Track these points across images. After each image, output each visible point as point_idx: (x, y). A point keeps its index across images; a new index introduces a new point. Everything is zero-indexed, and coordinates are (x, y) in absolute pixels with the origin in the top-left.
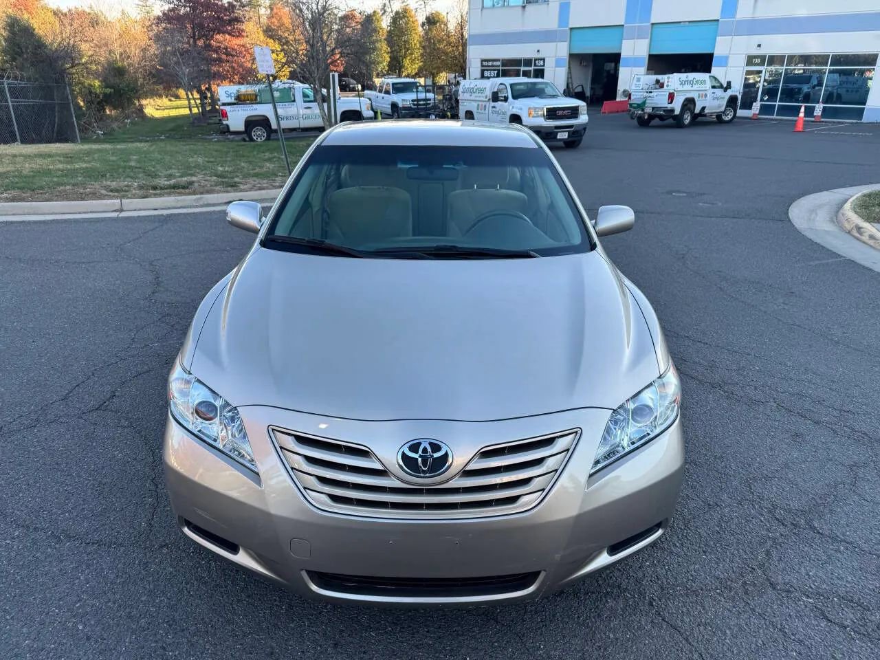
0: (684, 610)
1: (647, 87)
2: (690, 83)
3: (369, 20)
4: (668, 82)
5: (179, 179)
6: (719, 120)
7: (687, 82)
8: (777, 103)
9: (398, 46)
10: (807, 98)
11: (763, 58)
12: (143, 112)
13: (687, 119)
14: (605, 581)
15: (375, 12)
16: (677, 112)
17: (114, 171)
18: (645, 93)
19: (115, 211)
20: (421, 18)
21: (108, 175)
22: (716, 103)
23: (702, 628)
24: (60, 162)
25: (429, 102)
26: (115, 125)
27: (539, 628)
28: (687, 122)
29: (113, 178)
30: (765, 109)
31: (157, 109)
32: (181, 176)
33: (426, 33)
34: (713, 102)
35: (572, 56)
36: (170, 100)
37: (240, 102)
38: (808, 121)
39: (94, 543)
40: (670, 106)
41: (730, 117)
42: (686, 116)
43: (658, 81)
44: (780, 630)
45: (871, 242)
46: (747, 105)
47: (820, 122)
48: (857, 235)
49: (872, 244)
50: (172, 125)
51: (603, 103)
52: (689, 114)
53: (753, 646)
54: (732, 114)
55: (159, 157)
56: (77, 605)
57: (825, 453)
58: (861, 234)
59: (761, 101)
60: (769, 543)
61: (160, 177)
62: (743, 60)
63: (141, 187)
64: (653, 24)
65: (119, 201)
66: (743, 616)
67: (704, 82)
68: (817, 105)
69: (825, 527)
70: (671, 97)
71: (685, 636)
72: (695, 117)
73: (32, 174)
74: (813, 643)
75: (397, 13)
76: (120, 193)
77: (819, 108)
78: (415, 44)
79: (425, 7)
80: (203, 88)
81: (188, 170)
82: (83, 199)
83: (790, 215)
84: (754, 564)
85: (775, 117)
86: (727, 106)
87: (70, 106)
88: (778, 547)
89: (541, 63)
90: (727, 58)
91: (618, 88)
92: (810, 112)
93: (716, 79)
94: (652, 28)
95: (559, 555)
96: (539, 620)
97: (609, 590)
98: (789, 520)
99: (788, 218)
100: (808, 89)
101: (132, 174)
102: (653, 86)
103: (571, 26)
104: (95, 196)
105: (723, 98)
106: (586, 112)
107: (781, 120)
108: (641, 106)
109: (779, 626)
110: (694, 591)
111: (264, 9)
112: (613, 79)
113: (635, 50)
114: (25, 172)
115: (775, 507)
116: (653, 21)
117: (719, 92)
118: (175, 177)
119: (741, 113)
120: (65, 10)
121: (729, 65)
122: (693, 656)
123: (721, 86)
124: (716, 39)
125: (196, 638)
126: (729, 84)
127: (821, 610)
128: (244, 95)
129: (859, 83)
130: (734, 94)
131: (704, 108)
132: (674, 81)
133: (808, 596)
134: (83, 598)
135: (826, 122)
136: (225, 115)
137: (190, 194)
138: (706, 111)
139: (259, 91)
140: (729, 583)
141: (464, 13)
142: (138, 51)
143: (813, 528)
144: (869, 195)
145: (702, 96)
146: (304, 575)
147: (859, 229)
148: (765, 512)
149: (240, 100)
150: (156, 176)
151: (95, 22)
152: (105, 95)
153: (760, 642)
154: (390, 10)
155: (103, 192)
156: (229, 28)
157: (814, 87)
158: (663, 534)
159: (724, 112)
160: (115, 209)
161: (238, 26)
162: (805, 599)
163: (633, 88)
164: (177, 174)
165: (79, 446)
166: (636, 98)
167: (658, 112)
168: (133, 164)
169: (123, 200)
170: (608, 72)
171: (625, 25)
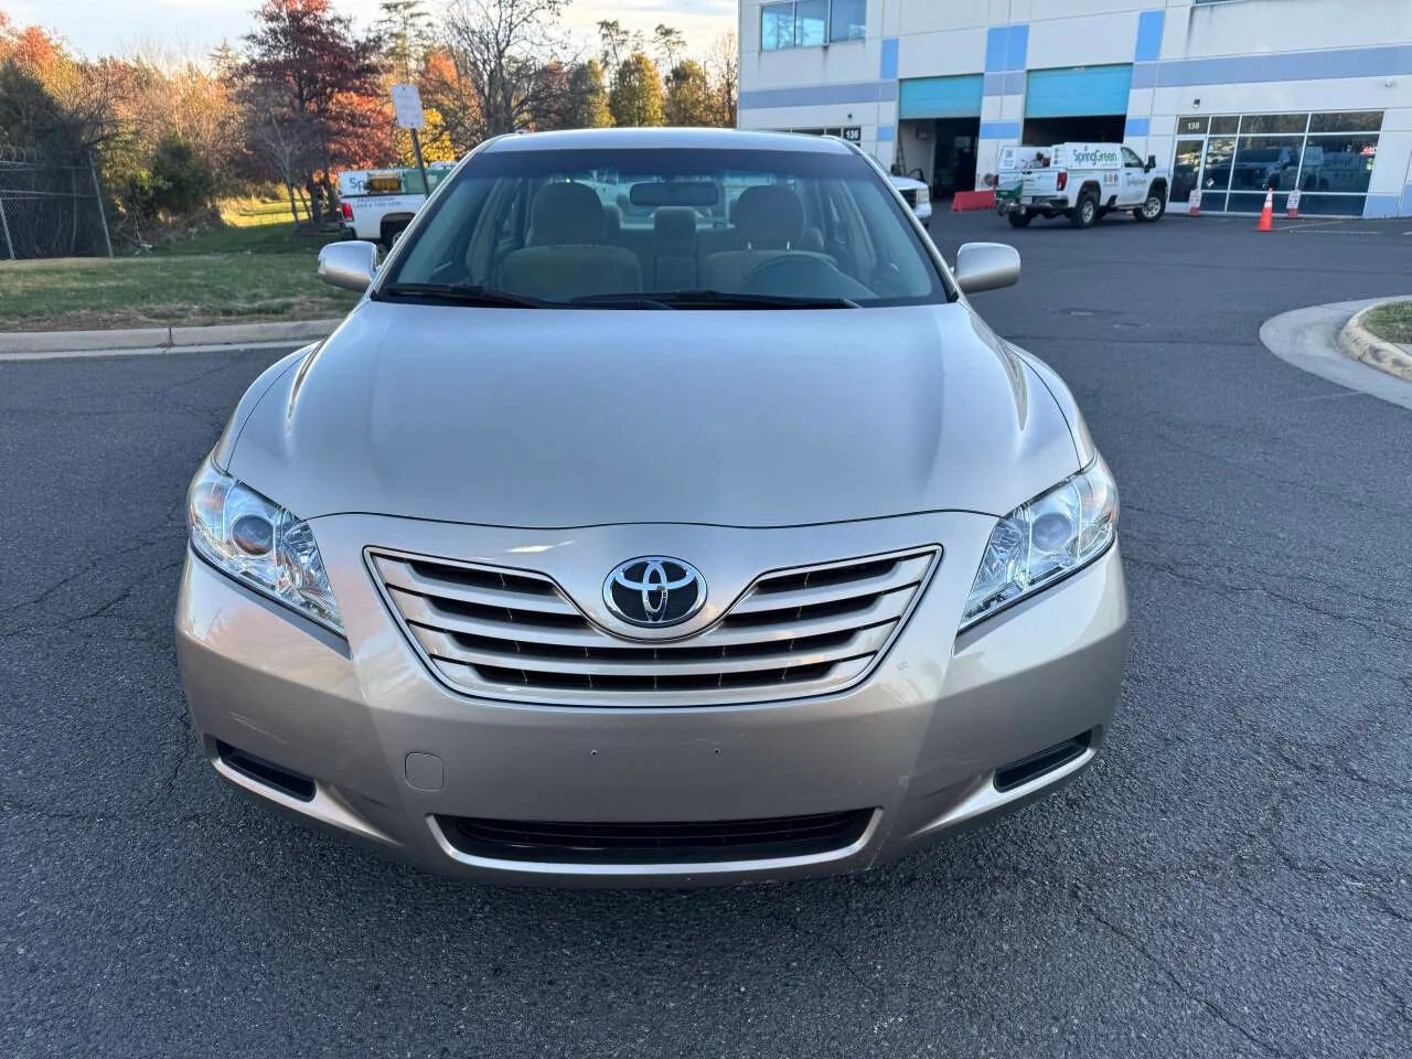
0: (1135, 902)
1: (1023, 164)
2: (1093, 157)
3: (583, 74)
4: (1056, 156)
5: (269, 301)
6: (1139, 216)
7: (1086, 157)
8: (1229, 191)
9: (628, 114)
10: (1275, 183)
11: (1203, 120)
12: (219, 217)
13: (1088, 214)
14: (990, 860)
15: (590, 62)
16: (1072, 203)
17: (162, 290)
18: (1021, 175)
19: (160, 346)
20: (664, 71)
21: (152, 297)
22: (1133, 189)
23: (1169, 932)
24: (75, 279)
26: (172, 236)
27: (873, 937)
28: (1088, 219)
29: (160, 300)
30: (1210, 201)
31: (242, 215)
32: (273, 297)
33: (673, 93)
34: (1127, 188)
35: (903, 123)
36: (264, 202)
37: (373, 193)
38: (1278, 218)
39: (62, 816)
40: (1060, 194)
41: (1155, 213)
42: (1086, 210)
43: (1040, 157)
44: (1310, 932)
45: (1398, 371)
46: (1181, 194)
47: (1297, 219)
48: (1373, 362)
49: (1399, 374)
50: (264, 235)
51: (954, 196)
52: (1091, 207)
53: (1264, 958)
54: (1159, 207)
55: (238, 272)
56: (20, 915)
57: (1358, 661)
58: (1379, 359)
59: (1204, 187)
60: (1276, 796)
61: (236, 297)
62: (1172, 124)
63: (204, 312)
64: (1029, 71)
65: (166, 330)
66: (1242, 911)
67: (1111, 157)
68: (1291, 193)
69: (1371, 770)
70: (1062, 179)
71: (1140, 945)
72: (1100, 212)
73: (26, 295)
74: (1373, 952)
75: (626, 64)
76: (170, 318)
77: (1294, 198)
78: (655, 112)
79: (670, 56)
80: (316, 179)
81: (285, 288)
82: (106, 328)
83: (1262, 338)
84: (1253, 829)
85: (1225, 212)
86: (1150, 195)
87: (97, 203)
88: (1293, 802)
89: (855, 134)
90: (1147, 122)
91: (978, 172)
92: (1280, 203)
93: (1131, 153)
94: (1028, 77)
95: (907, 777)
96: (873, 923)
97: (997, 874)
98: (1306, 761)
99: (1259, 340)
100: (1276, 169)
101: (192, 294)
102: (1032, 164)
103: (901, 76)
104: (127, 323)
105: (1145, 182)
106: (927, 199)
107: (1235, 217)
108: (1015, 194)
109: (1307, 926)
110: (1149, 873)
111: (415, 62)
112: (969, 160)
113: (1002, 111)
114: (14, 292)
115: (1280, 740)
116: (1029, 67)
117: (1137, 173)
118: (262, 298)
119: (1172, 207)
120: (94, 62)
121: (1151, 133)
122: (1156, 976)
123: (1140, 164)
124: (1128, 93)
125: (236, 964)
126: (1152, 160)
127: (1380, 899)
128: (380, 180)
129: (1355, 163)
130: (1161, 175)
131: (1113, 198)
132: (1066, 154)
133: (1352, 877)
134: (33, 903)
135: (1306, 219)
136: (348, 212)
137: (285, 320)
138: (1118, 203)
139: (404, 175)
140: (1210, 859)
141: (733, 62)
142: (211, 127)
143: (1350, 773)
144: (1387, 308)
145: (1111, 180)
146: (432, 823)
147: (1375, 352)
148: (1263, 748)
149: (374, 188)
150: (231, 296)
151: (143, 80)
152: (157, 190)
153: (1276, 951)
154: (615, 62)
155: (142, 318)
156: (358, 83)
157: (1285, 167)
158: (1093, 758)
159: (1146, 205)
160: (159, 343)
161: (371, 78)
162: (1348, 883)
163: (1002, 166)
164: (266, 295)
165: (56, 669)
166: (1007, 182)
167: (1042, 204)
168: (195, 281)
169: (173, 329)
170: (961, 150)
171: (987, 74)
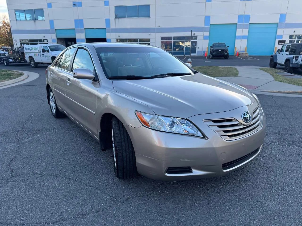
11: (121, 40)
25: (5, 55)
35: (58, 39)
62: (115, 40)
89: (46, 41)
94: (85, 30)
103: (55, 28)
113: (80, 37)
121: (112, 42)
124: (106, 34)
